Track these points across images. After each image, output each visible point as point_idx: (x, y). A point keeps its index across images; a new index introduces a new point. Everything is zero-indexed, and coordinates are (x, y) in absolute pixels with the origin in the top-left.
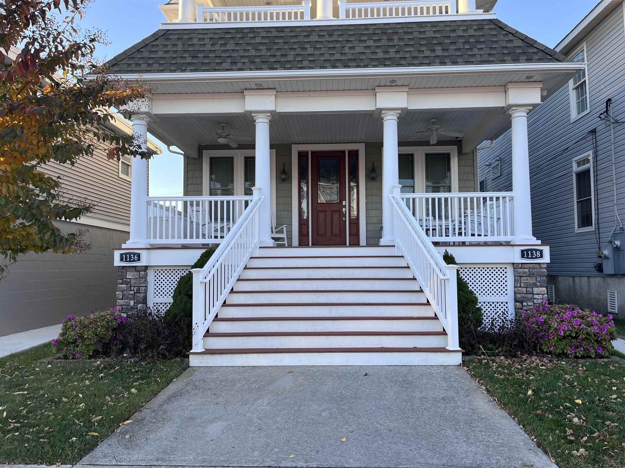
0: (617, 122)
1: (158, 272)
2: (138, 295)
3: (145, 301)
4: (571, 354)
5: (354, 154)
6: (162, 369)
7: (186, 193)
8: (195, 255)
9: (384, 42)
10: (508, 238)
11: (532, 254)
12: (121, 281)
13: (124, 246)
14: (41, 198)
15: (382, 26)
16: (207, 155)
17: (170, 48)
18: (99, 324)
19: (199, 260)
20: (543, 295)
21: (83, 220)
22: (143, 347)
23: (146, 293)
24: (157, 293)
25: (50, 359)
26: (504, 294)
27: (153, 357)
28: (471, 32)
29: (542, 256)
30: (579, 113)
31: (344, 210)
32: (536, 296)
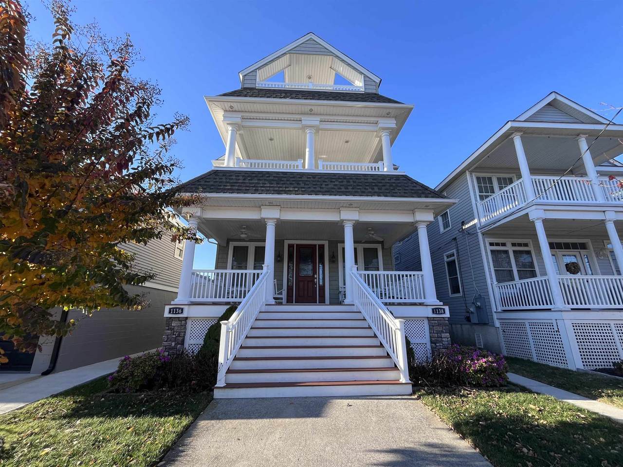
0: (469, 234)
1: (194, 321)
2: (179, 338)
3: (182, 343)
4: (484, 384)
5: (322, 247)
6: (192, 402)
7: (217, 268)
8: (222, 310)
9: (345, 183)
10: (423, 301)
11: (439, 311)
12: (168, 328)
13: (172, 303)
14: (117, 268)
15: (343, 175)
16: (232, 245)
17: (217, 180)
18: (147, 363)
19: (224, 314)
20: (448, 338)
21: (147, 284)
22: (179, 382)
23: (184, 337)
24: (192, 337)
25: (104, 393)
26: (424, 338)
27: (186, 391)
28: (393, 181)
29: (444, 313)
30: (444, 229)
31: (315, 280)
32: (444, 339)
